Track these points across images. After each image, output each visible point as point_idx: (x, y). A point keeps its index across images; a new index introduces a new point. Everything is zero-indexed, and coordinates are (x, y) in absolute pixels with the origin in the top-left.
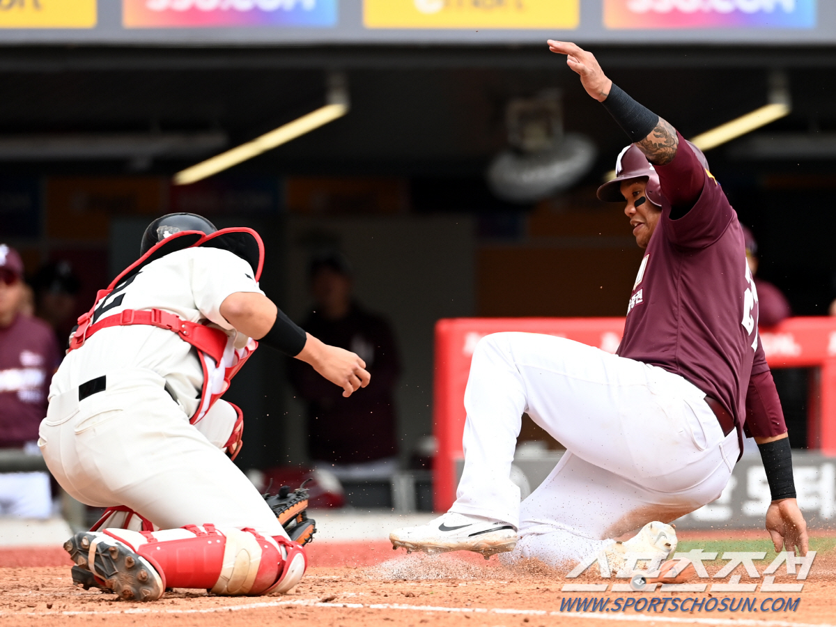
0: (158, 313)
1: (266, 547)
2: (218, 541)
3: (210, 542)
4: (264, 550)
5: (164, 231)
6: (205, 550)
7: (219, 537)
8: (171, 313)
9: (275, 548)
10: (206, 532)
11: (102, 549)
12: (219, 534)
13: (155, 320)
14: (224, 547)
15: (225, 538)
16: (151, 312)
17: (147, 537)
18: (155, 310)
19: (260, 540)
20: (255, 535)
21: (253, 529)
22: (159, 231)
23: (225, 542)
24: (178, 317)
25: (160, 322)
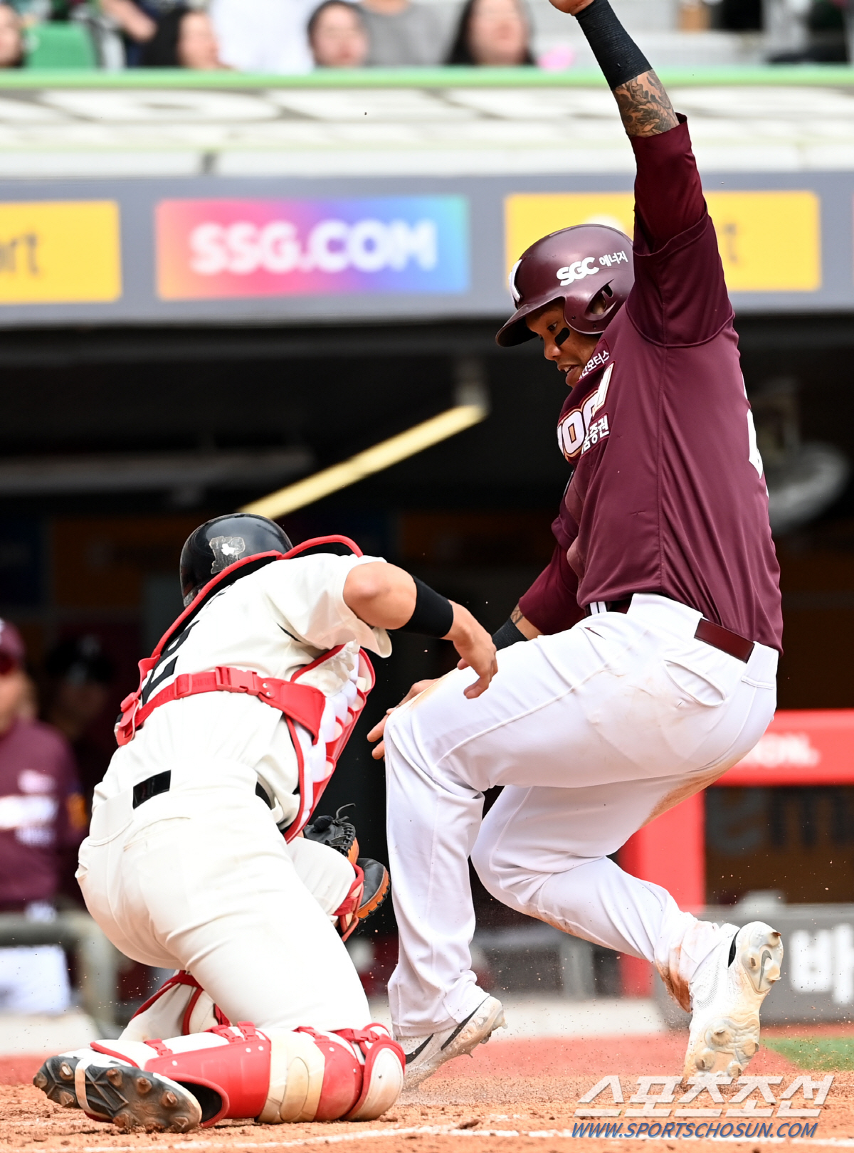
0: (224, 672)
1: (332, 1049)
2: (261, 1048)
3: (248, 1050)
4: (328, 1055)
5: (220, 544)
6: (242, 1063)
7: (262, 1043)
8: (245, 670)
9: (346, 1049)
10: (242, 1035)
11: (94, 1075)
12: (262, 1038)
13: (222, 683)
14: (270, 1055)
15: (270, 1042)
16: (215, 673)
17: (157, 1048)
18: (220, 669)
19: (321, 1042)
20: (314, 1035)
21: (310, 1028)
22: (214, 546)
23: (270, 1049)
24: (255, 673)
25: (230, 683)
